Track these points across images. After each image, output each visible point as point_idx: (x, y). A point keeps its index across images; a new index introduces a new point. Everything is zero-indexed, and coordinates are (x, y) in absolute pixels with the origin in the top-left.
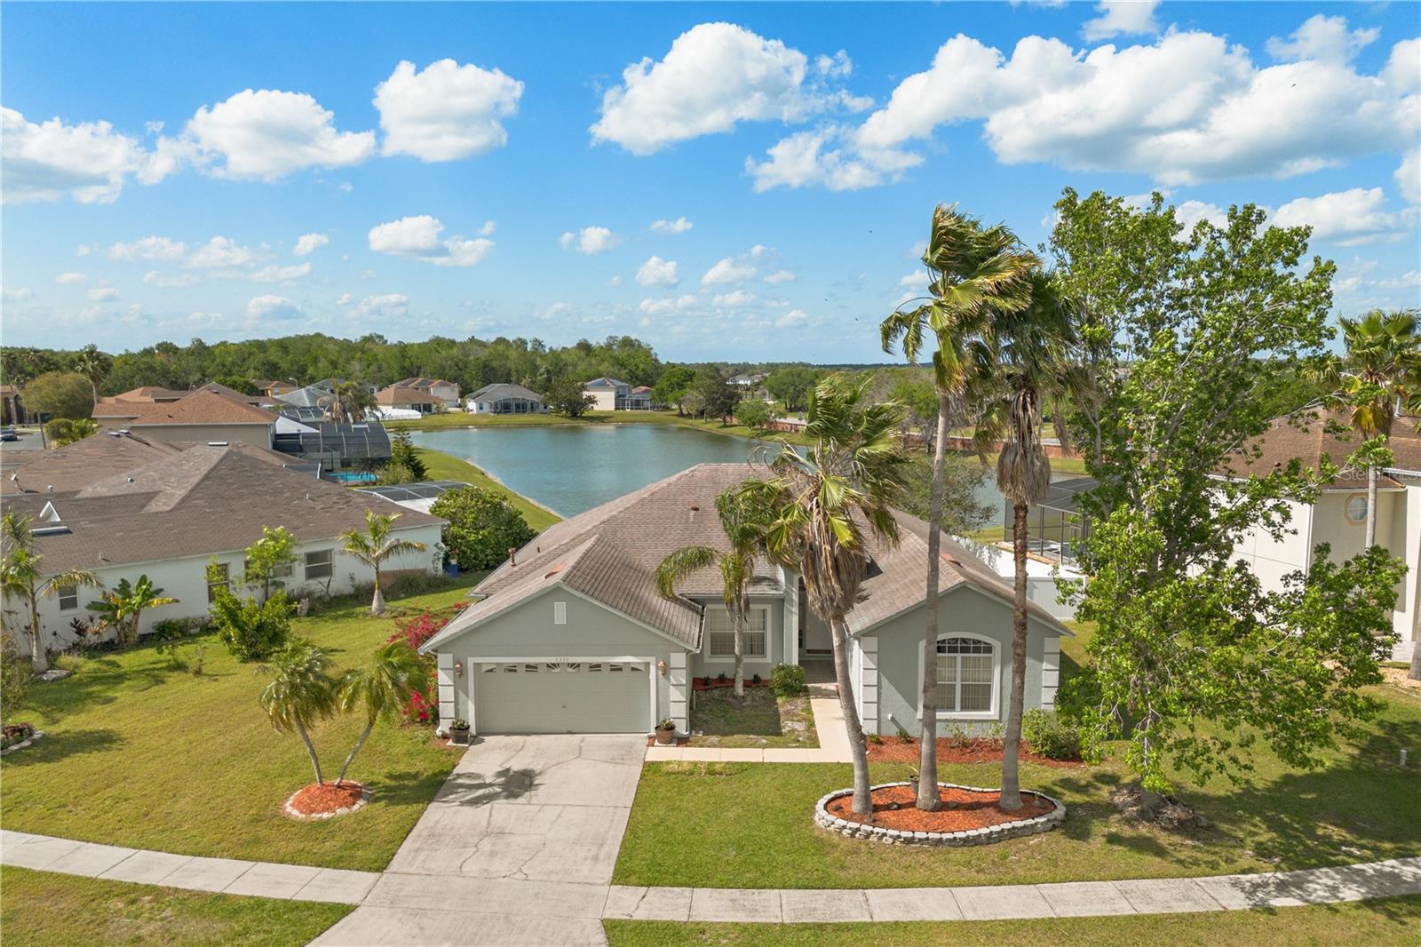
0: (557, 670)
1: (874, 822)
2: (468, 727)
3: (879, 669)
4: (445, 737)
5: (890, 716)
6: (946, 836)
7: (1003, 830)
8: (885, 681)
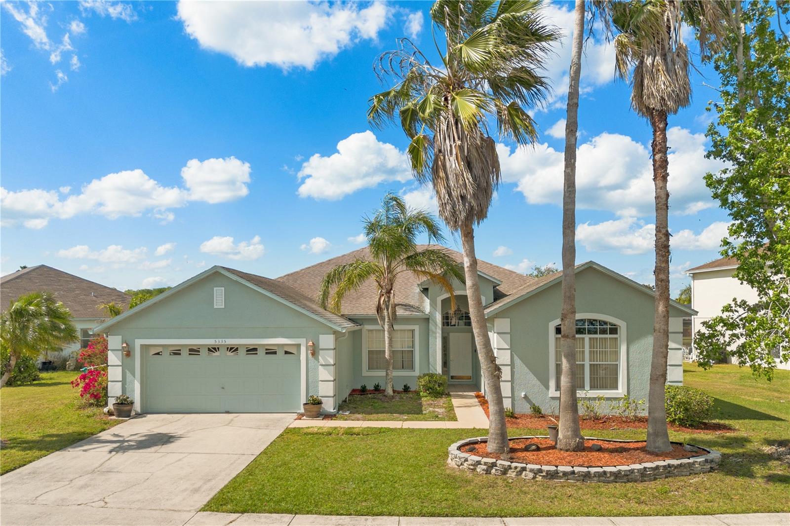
0: (217, 354)
1: (512, 460)
2: (132, 403)
3: (512, 349)
4: (110, 413)
5: (523, 394)
6: (593, 470)
7: (657, 467)
8: (518, 361)
